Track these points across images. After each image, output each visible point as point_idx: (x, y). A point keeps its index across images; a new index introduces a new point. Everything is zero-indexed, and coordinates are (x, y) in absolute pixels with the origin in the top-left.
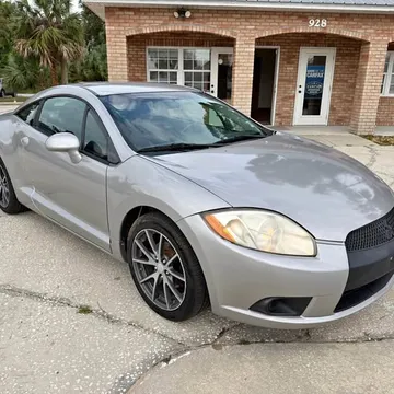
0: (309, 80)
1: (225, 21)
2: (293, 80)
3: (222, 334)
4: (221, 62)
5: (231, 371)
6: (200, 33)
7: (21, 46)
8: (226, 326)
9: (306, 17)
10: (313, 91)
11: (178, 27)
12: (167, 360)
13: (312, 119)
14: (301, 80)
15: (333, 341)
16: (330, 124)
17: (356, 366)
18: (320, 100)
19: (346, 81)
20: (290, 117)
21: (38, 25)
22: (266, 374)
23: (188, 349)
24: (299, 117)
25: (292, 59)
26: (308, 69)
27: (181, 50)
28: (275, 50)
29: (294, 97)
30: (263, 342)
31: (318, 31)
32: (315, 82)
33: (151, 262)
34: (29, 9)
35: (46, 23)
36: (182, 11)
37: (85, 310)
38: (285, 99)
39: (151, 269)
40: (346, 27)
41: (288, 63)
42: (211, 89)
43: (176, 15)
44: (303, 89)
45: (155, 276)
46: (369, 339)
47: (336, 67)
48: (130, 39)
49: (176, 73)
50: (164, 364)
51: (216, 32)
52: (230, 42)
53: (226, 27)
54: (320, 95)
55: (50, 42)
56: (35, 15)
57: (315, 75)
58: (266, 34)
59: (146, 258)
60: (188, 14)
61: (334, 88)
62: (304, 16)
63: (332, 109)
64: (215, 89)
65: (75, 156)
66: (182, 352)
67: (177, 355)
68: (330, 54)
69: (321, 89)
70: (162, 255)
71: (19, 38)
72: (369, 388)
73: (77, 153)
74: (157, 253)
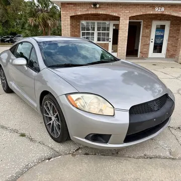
0: (156, 37)
1: (115, 9)
2: (149, 36)
3: (78, 150)
4: (114, 28)
5: (75, 166)
6: (105, 14)
7: (31, 21)
8: (81, 146)
9: (154, 6)
10: (158, 42)
11: (93, 11)
12: (49, 159)
13: (158, 55)
14: (153, 37)
15: (129, 157)
16: (166, 57)
17: (134, 169)
18: (162, 46)
19: (175, 37)
20: (147, 54)
21: (38, 11)
22: (91, 169)
23: (60, 155)
24: (151, 53)
25: (149, 26)
26: (156, 31)
27: (96, 22)
28: (140, 22)
29: (149, 44)
30: (95, 154)
31: (160, 13)
32: (159, 37)
33: (50, 116)
34: (34, 4)
35: (41, 11)
36: (95, 4)
37: (23, 135)
38: (144, 45)
39: (50, 119)
40: (174, 11)
41: (147, 28)
42: (110, 40)
43: (93, 6)
44: (153, 41)
45: (51, 122)
46: (146, 157)
47: (170, 30)
48: (72, 17)
49: (93, 33)
50: (47, 161)
51: (111, 14)
52: (117, 18)
53: (116, 12)
54: (162, 43)
55: (43, 19)
56: (37, 7)
57: (159, 34)
58: (135, 14)
59: (48, 114)
60: (98, 6)
61: (169, 41)
62: (153, 6)
63: (168, 50)
64: (111, 40)
65: (24, 68)
66: (57, 156)
67: (55, 157)
68: (167, 24)
69: (163, 41)
70: (53, 112)
71: (30, 17)
72: (136, 179)
73: (25, 66)
74: (51, 112)
